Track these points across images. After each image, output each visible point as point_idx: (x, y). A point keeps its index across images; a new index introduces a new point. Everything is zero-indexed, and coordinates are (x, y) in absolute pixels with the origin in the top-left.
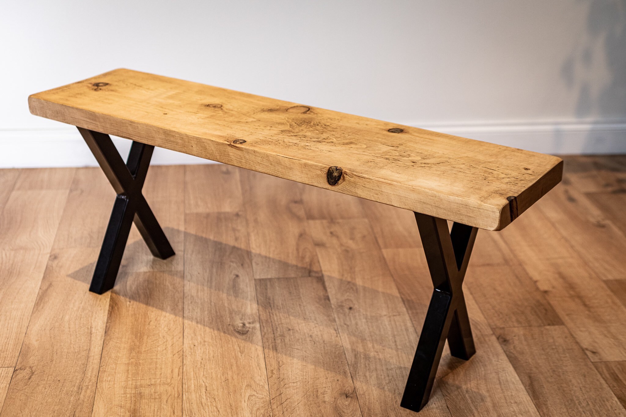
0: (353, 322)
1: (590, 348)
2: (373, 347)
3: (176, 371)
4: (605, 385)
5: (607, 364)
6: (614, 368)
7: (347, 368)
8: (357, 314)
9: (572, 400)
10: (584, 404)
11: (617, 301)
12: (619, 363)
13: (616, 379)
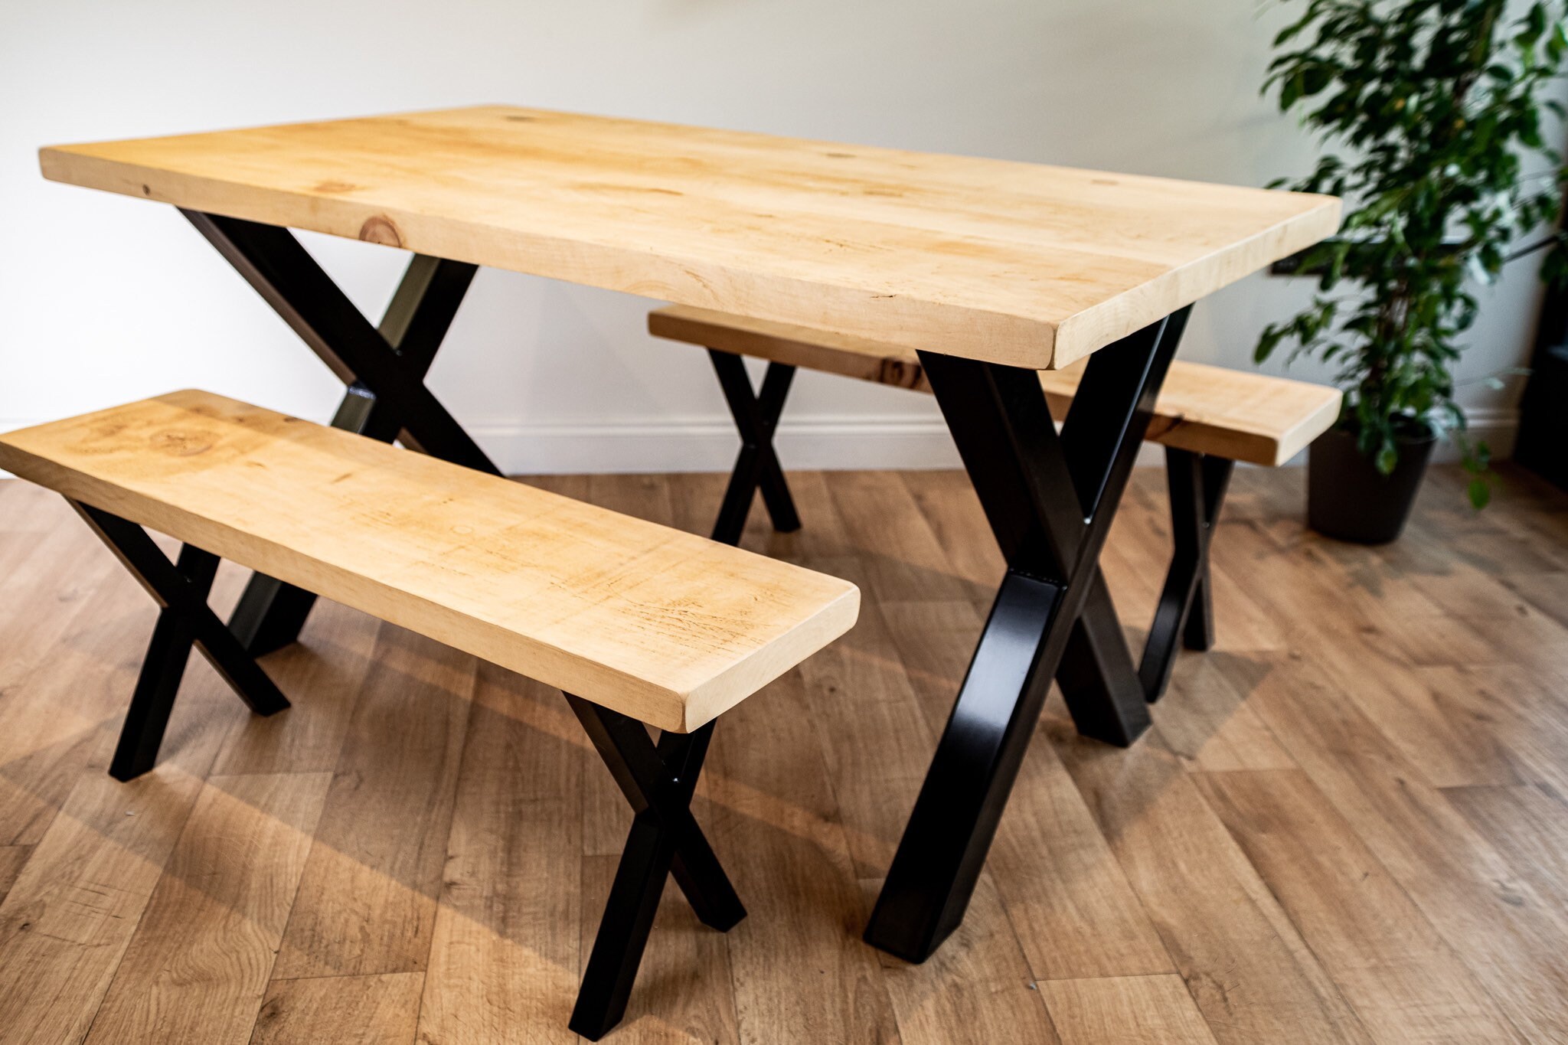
0: (836, 710)
1: (1185, 751)
2: (866, 746)
3: (573, 779)
4: (1206, 807)
5: (1209, 775)
6: (1221, 783)
7: (826, 778)
8: (841, 698)
9: (1158, 829)
10: (1175, 834)
11: (1225, 682)
12: (1228, 774)
13: (1222, 797)
